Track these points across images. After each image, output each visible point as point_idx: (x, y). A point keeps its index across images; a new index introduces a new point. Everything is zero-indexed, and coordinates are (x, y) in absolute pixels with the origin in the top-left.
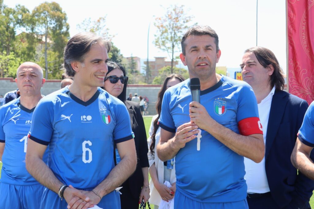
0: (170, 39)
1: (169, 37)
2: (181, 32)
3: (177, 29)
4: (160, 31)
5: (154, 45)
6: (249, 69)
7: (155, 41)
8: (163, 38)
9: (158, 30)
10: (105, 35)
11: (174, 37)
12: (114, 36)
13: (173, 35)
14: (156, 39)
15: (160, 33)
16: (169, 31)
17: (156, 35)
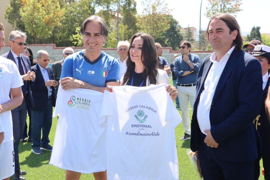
0: (220, 11)
1: (219, 8)
2: (230, 4)
3: (227, 2)
4: (211, 4)
5: (206, 16)
6: (217, 35)
7: (206, 13)
8: (214, 10)
9: (210, 3)
10: (164, 10)
11: (224, 9)
12: (172, 10)
13: (222, 7)
14: (207, 11)
15: (211, 6)
16: (219, 4)
17: (208, 7)
